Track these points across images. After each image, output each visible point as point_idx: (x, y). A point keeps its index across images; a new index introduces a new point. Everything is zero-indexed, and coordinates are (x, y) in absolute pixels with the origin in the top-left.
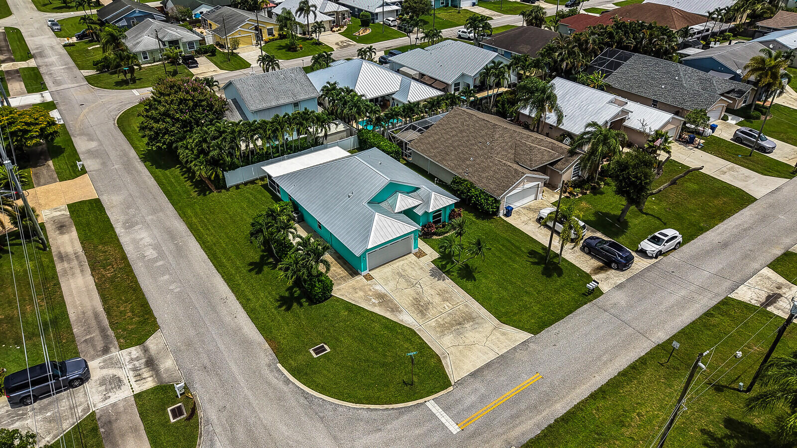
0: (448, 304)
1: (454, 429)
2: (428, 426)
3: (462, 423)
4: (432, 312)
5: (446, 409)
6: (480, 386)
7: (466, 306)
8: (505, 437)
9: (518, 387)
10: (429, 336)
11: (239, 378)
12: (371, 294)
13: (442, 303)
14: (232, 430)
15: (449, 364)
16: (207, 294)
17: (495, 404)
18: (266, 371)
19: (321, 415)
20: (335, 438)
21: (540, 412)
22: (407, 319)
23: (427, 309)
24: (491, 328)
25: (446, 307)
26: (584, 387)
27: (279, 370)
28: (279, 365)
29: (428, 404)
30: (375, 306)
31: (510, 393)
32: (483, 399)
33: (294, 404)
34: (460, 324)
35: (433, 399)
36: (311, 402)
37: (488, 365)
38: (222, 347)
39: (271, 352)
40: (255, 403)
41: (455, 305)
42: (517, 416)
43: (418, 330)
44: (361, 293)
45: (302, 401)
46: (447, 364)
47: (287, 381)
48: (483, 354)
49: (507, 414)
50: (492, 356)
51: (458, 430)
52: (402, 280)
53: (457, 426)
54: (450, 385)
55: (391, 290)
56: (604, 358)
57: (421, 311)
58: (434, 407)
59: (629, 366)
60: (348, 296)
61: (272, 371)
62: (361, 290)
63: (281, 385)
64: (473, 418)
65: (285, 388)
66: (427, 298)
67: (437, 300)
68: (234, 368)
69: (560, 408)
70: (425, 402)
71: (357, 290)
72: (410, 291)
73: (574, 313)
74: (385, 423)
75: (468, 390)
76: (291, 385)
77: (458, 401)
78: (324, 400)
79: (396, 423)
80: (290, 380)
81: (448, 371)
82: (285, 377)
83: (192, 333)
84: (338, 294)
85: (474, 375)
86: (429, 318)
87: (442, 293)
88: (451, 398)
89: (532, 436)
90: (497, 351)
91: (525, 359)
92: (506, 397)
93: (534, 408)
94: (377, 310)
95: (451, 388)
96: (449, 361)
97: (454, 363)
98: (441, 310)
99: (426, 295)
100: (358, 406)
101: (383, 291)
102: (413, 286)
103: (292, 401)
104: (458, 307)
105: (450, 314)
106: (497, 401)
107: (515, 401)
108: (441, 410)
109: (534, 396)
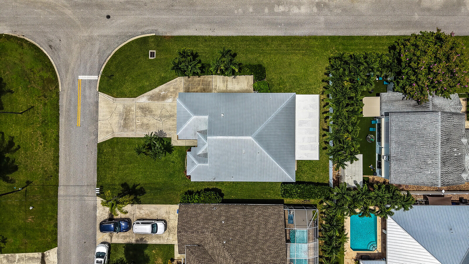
0: (139, 124)
1: (81, 77)
2: (88, 70)
3: (80, 82)
4: (139, 113)
5: (90, 81)
6: (91, 101)
7: (133, 131)
8: (66, 91)
9: (80, 113)
10: (128, 101)
11: (157, 17)
12: (169, 94)
13: (142, 122)
14: (133, 4)
15: (109, 98)
16: (223, 24)
17: (79, 99)
18: (154, 28)
19: (118, 37)
20: (106, 36)
21: (66, 111)
22: (143, 100)
23: (142, 112)
24: (114, 131)
25: (138, 121)
26: (63, 137)
27: (151, 33)
28: (154, 34)
29: (97, 76)
30: (160, 91)
31: (79, 108)
32: (84, 97)
33: (130, 30)
34: (125, 119)
35: (97, 80)
36: (127, 37)
37: (97, 112)
38: (180, 17)
39: (164, 35)
40: (140, 17)
41: (137, 126)
42: (70, 103)
43: (134, 100)
44: (172, 90)
45: (130, 34)
46: (110, 98)
47: (143, 33)
48: (104, 115)
49: (73, 99)
50: (100, 117)
51: (79, 78)
52: (168, 114)
53: (81, 79)
54: (99, 91)
55: (165, 105)
56: (68, 158)
57: (143, 109)
58: (94, 78)
59: (59, 163)
60: (174, 83)
61: (152, 30)
62: (174, 91)
63: (143, 30)
64: (80, 87)
65: (140, 31)
66: (149, 117)
67: (145, 121)
68: (164, 17)
69: (62, 120)
70: (99, 77)
71: (175, 90)
72: (158, 112)
73: (96, 171)
74: (100, 56)
75: (92, 95)
76: (140, 33)
77: (90, 88)
78: (125, 42)
79: (97, 60)
80: (143, 34)
81: (106, 96)
82: (146, 34)
83: (198, 8)
84: (178, 80)
85: (97, 103)
86: (137, 109)
87: (147, 126)
88: (93, 87)
89: (60, 100)
90: (101, 121)
91: (90, 128)
92: (79, 105)
93: (68, 111)
94: (156, 90)
95: (97, 90)
96: (110, 99)
97: (108, 101)
98: (138, 118)
99: (151, 119)
100: (114, 52)
101: (166, 101)
102: (160, 116)
103: (132, 30)
104: (134, 126)
105: (133, 120)
106: (80, 101)
107: (76, 106)
108: (91, 79)
109: (73, 115)
